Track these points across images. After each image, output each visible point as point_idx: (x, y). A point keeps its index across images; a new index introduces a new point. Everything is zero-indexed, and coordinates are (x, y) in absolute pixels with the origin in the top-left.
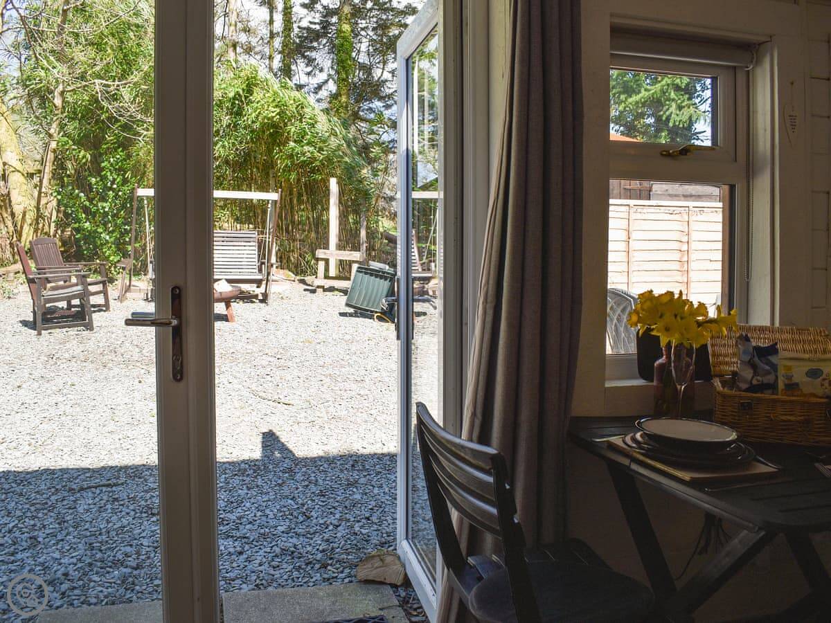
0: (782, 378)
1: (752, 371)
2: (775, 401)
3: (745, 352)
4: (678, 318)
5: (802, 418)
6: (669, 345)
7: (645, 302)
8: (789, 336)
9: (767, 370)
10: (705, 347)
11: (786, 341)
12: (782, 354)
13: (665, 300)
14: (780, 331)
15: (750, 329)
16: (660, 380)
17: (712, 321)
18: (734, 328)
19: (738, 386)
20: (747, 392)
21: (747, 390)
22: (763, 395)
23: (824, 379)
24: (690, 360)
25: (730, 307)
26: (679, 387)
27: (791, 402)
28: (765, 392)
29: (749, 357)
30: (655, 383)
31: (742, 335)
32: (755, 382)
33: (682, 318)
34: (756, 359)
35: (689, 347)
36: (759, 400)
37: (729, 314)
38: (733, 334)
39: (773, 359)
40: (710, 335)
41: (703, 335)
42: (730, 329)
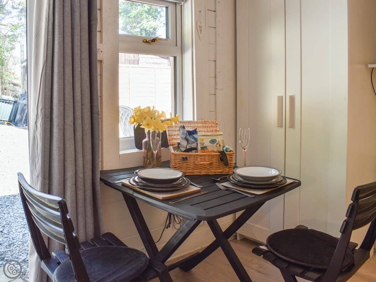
0: (200, 144)
1: (187, 142)
2: (197, 155)
3: (183, 134)
4: (153, 119)
5: (209, 162)
6: (149, 132)
7: (137, 112)
8: (201, 125)
9: (193, 141)
10: (165, 132)
11: (200, 127)
12: (199, 133)
13: (146, 110)
14: (197, 123)
15: (184, 122)
16: (146, 149)
17: (168, 120)
18: (178, 123)
19: (181, 150)
20: (185, 152)
21: (185, 151)
22: (192, 153)
23: (217, 144)
24: (159, 139)
25: (176, 113)
26: (154, 152)
27: (204, 155)
28: (192, 151)
29: (185, 136)
30: (143, 150)
31: (181, 125)
32: (188, 147)
33: (154, 119)
34: (188, 137)
35: (158, 133)
36: (190, 156)
37: (175, 116)
38: (177, 125)
39: (195, 136)
40: (167, 126)
41: (164, 127)
42: (176, 123)
